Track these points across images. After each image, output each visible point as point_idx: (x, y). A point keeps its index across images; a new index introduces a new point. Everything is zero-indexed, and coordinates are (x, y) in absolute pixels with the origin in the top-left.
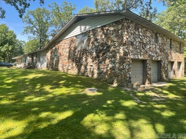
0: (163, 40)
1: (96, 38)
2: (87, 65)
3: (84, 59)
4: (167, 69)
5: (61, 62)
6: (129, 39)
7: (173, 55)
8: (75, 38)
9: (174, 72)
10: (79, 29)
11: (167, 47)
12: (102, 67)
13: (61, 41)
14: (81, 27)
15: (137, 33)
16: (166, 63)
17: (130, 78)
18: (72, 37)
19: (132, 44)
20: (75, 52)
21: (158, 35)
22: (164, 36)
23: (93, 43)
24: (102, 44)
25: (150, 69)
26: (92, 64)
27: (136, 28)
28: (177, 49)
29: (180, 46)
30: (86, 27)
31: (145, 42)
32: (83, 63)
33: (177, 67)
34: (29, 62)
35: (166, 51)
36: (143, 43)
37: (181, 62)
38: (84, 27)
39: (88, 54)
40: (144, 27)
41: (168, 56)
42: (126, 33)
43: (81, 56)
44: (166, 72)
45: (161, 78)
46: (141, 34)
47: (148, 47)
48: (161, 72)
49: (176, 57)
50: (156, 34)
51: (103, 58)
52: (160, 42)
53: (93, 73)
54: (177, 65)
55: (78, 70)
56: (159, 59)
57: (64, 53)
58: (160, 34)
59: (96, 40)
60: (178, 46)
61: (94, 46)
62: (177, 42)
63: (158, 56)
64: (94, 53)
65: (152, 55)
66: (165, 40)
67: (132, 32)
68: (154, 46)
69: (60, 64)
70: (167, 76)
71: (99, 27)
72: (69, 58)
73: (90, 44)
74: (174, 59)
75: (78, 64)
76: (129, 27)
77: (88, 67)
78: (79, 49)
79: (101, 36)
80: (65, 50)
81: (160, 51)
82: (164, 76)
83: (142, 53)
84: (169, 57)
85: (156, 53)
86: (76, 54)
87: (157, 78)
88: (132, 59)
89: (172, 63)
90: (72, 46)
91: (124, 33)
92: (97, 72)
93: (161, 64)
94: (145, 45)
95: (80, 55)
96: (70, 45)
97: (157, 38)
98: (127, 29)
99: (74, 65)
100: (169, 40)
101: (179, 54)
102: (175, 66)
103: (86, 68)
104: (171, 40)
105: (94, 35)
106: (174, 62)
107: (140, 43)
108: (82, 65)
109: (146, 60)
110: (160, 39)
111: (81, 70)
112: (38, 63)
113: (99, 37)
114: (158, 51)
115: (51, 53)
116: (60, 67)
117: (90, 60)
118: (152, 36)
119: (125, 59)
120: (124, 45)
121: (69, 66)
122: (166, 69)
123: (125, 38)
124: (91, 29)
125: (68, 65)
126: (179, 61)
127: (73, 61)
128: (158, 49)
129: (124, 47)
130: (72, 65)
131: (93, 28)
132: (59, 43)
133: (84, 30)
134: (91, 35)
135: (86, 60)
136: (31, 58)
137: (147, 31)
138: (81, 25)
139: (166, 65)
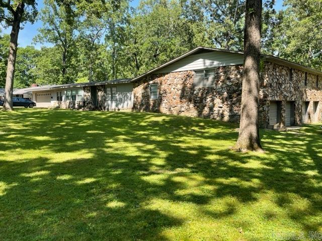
0: (298, 76)
1: (228, 76)
2: (214, 106)
3: (209, 99)
4: (302, 111)
5: (166, 101)
6: (269, 82)
7: (309, 92)
8: (193, 73)
9: (309, 114)
10: (202, 62)
11: (302, 83)
12: (235, 108)
13: (167, 74)
14: (204, 61)
15: (275, 74)
16: (300, 104)
17: (269, 120)
18: (189, 71)
19: (271, 86)
20: (194, 91)
21: (293, 71)
22: (299, 71)
23: (223, 82)
24: (237, 83)
25: (284, 111)
26: (221, 106)
27: (274, 69)
28: (314, 85)
29: (318, 79)
30: (213, 62)
31: (281, 82)
32: (207, 104)
33: (312, 108)
34: (84, 100)
35: (301, 89)
36: (279, 83)
37: (318, 102)
38: (210, 61)
39: (215, 93)
40: (280, 66)
41: (303, 95)
42: (267, 76)
43: (205, 95)
44: (300, 114)
45: (294, 122)
46: (278, 74)
47: (283, 87)
48: (295, 115)
49: (311, 95)
50: (291, 70)
51: (237, 99)
52: (295, 79)
53: (222, 116)
54: (312, 106)
55: (199, 112)
56: (293, 100)
57: (172, 89)
58: (294, 70)
59: (229, 79)
60: (315, 80)
61: (225, 85)
62: (313, 75)
63: (292, 96)
64: (226, 93)
65: (287, 95)
66: (300, 76)
67: (271, 73)
68: (289, 85)
69: (164, 105)
70: (301, 120)
71: (234, 65)
72: (182, 96)
73: (219, 82)
74: (309, 98)
75: (198, 104)
76: (269, 69)
77: (216, 109)
78: (201, 86)
79: (236, 75)
80: (174, 86)
81: (295, 90)
82: (298, 120)
83: (278, 94)
84: (304, 97)
85: (291, 92)
86: (195, 92)
87: (289, 122)
88: (270, 101)
89: (307, 103)
90: (188, 82)
91: (264, 76)
92: (228, 114)
93: (295, 105)
94: (281, 85)
95: (202, 94)
96: (185, 80)
97: (291, 74)
98: (267, 72)
99: (191, 106)
100: (304, 75)
101: (316, 91)
102: (311, 107)
103: (211, 109)
104: (306, 73)
105: (225, 72)
106: (309, 102)
107: (277, 83)
108: (205, 106)
109: (281, 101)
110: (295, 75)
111: (204, 112)
112: (109, 102)
113: (233, 76)
114: (292, 90)
115: (145, 88)
116: (165, 109)
117: (218, 101)
118: (287, 74)
119: (266, 101)
120: (265, 87)
121: (181, 107)
122: (300, 111)
123: (265, 81)
124: (221, 66)
125: (179, 106)
126: (315, 100)
127: (190, 101)
128: (293, 88)
129: (265, 89)
130: (188, 106)
131: (224, 65)
132: (162, 76)
133: (210, 65)
134: (221, 72)
135: (213, 100)
136: (90, 94)
137: (282, 69)
138: (204, 58)
139: (300, 106)
